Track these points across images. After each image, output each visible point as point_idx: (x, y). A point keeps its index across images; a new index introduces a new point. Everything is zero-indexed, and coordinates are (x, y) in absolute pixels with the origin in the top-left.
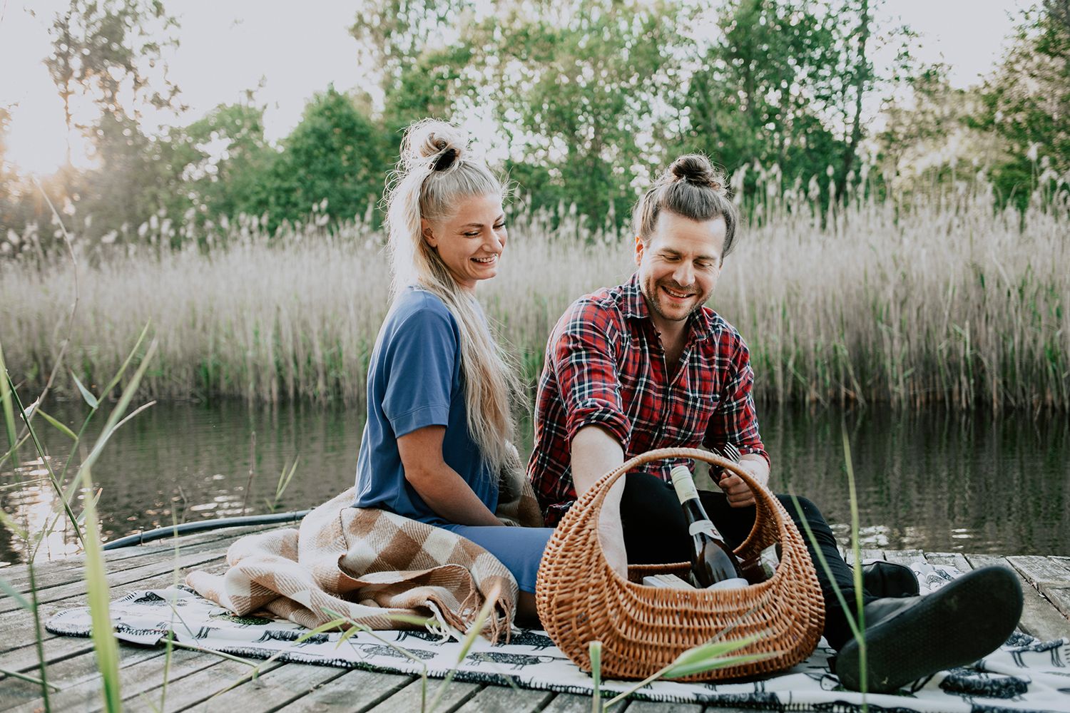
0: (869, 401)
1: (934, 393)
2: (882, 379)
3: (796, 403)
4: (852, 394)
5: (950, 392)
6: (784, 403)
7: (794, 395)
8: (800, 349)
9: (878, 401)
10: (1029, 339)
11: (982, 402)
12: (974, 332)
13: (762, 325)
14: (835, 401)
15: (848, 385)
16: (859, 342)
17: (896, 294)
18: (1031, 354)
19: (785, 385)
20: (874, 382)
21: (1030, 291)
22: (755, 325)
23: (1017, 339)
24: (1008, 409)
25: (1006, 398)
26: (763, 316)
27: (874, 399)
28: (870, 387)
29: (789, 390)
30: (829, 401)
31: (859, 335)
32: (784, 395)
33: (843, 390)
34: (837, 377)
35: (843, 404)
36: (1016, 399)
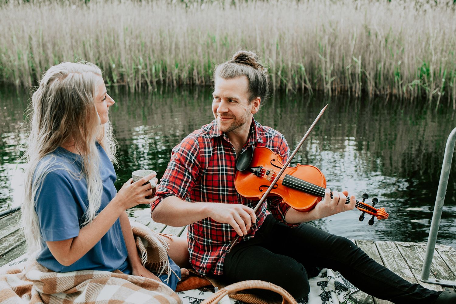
0: (314, 90)
1: (344, 86)
2: (321, 80)
3: (282, 90)
4: (307, 86)
5: (351, 88)
6: (276, 91)
7: (281, 86)
8: (284, 64)
9: (319, 90)
10: (387, 64)
11: (364, 91)
12: (363, 59)
13: (267, 53)
14: (300, 89)
15: (305, 82)
16: (311, 62)
17: (329, 39)
18: (388, 71)
19: (276, 82)
20: (318, 81)
21: (390, 40)
22: (264, 53)
23: (382, 64)
24: (376, 95)
25: (375, 92)
26: (268, 48)
27: (317, 89)
28: (315, 83)
29: (278, 85)
30: (296, 91)
31: (312, 57)
32: (276, 86)
33: (303, 84)
34: (301, 78)
35: (303, 92)
36: (380, 92)
